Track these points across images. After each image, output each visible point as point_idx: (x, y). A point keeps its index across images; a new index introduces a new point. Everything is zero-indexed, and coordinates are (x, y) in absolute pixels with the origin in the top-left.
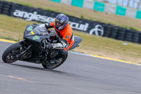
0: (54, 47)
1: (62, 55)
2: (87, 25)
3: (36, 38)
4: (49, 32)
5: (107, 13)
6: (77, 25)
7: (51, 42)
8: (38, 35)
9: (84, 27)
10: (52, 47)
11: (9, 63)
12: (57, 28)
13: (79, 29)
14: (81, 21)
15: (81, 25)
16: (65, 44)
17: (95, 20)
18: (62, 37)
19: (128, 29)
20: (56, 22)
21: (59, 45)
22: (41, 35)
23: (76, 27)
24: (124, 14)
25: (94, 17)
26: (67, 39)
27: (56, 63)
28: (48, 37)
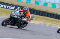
0: (23, 20)
1: (26, 23)
2: (14, 7)
3: (15, 16)
4: (21, 14)
5: (22, 2)
6: (10, 7)
7: (22, 18)
8: (16, 15)
9: (13, 8)
10: (22, 20)
11: (4, 26)
12: (24, 12)
13: (11, 9)
14: (11, 6)
15: (12, 7)
16: (27, 19)
17: (18, 5)
18: (26, 16)
19: (32, 9)
20: (24, 10)
21: (25, 19)
22: (17, 15)
23: (10, 8)
24: (30, 3)
25: (17, 4)
26: (28, 17)
27: (23, 26)
28: (20, 16)
